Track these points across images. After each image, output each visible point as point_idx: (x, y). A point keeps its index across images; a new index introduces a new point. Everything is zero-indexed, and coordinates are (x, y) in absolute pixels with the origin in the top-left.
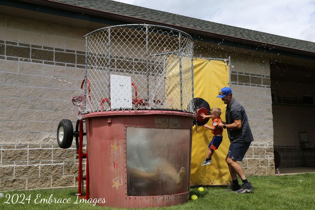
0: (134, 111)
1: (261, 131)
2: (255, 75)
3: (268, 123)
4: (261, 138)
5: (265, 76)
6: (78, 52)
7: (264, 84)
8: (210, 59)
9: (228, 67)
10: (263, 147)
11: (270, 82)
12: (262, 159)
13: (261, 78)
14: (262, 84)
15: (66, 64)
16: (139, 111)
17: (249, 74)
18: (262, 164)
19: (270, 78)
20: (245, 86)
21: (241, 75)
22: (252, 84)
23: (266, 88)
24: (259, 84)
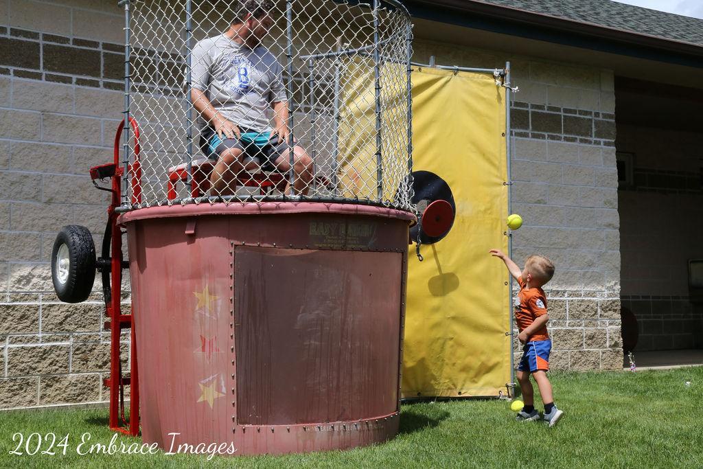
0: (253, 204)
1: (590, 257)
2: (575, 112)
3: (607, 237)
4: (588, 275)
5: (601, 115)
6: (106, 46)
7: (598, 135)
8: (458, 70)
9: (502, 90)
10: (592, 299)
11: (613, 131)
12: (591, 330)
13: (591, 120)
14: (593, 135)
15: (75, 77)
16: (269, 204)
17: (559, 110)
18: (589, 342)
19: (613, 121)
20: (547, 141)
21: (540, 111)
22: (568, 136)
23: (605, 145)
24: (586, 136)
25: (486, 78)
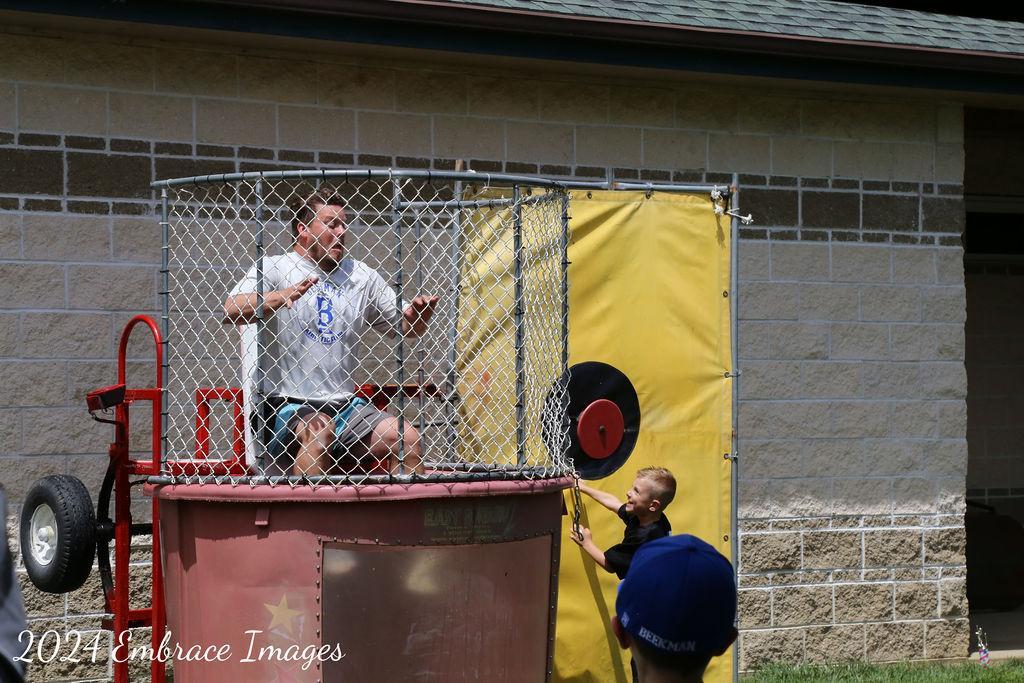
0: (351, 488)
1: (908, 452)
3: (942, 413)
5: (936, 189)
6: (71, 142)
7: (930, 225)
10: (911, 528)
12: (908, 586)
13: (915, 200)
14: (920, 227)
15: (22, 198)
16: (370, 488)
18: (904, 607)
21: (818, 190)
22: (871, 232)
23: (942, 244)
24: (905, 230)
25: (697, 202)
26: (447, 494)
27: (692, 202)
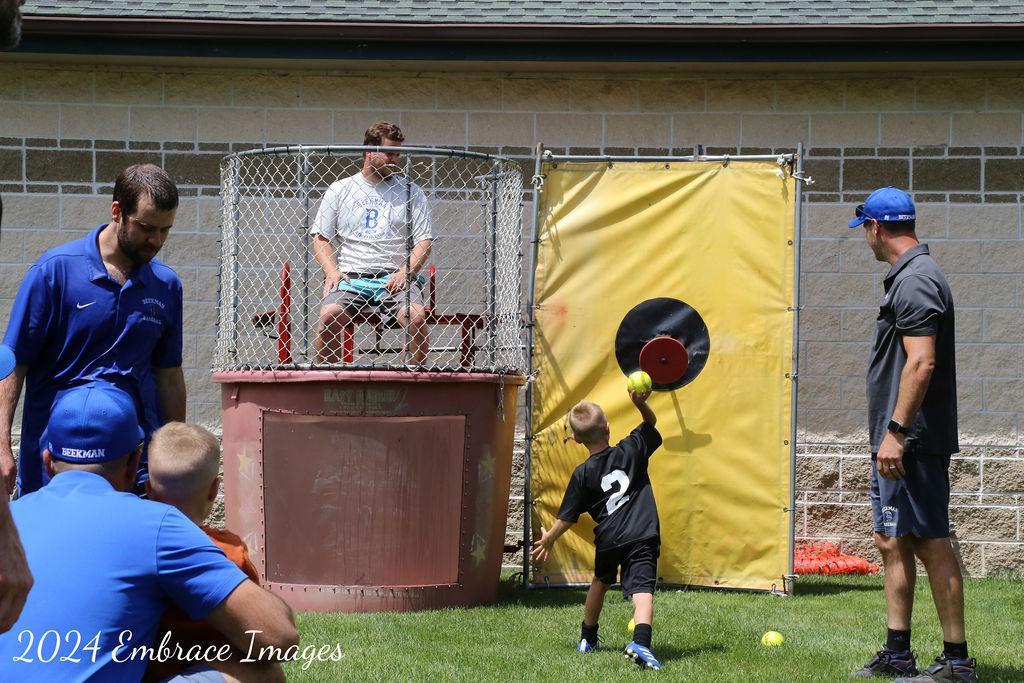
8: (728, 160)
9: (791, 183)
16: (284, 373)
25: (768, 168)
26: (334, 378)
27: (762, 167)
